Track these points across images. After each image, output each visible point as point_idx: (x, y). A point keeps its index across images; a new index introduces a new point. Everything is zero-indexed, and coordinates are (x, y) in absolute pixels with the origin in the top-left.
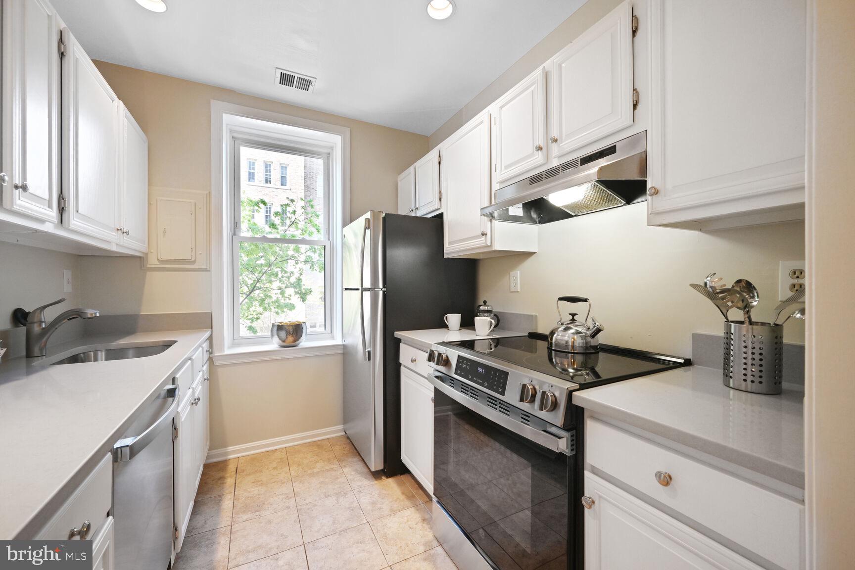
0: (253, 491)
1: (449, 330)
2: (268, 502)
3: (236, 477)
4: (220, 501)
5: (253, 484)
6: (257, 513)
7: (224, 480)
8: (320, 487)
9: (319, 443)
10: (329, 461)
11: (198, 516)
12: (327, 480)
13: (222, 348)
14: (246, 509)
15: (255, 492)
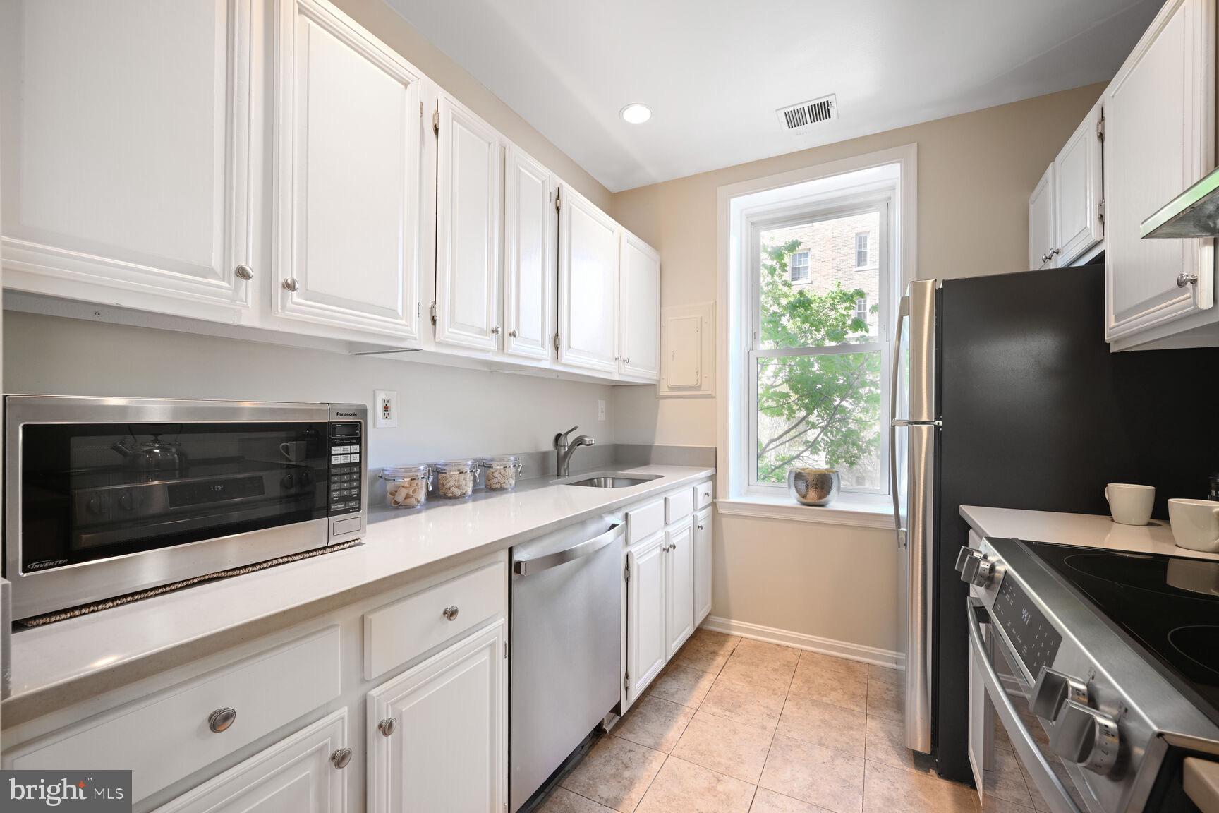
0: (738, 685)
1: (1113, 521)
2: (746, 707)
3: (728, 659)
4: (700, 677)
5: (741, 677)
6: (728, 713)
7: (715, 656)
8: (820, 726)
9: (851, 664)
10: (853, 698)
11: (674, 682)
12: (834, 722)
13: (726, 494)
14: (719, 701)
15: (737, 687)
